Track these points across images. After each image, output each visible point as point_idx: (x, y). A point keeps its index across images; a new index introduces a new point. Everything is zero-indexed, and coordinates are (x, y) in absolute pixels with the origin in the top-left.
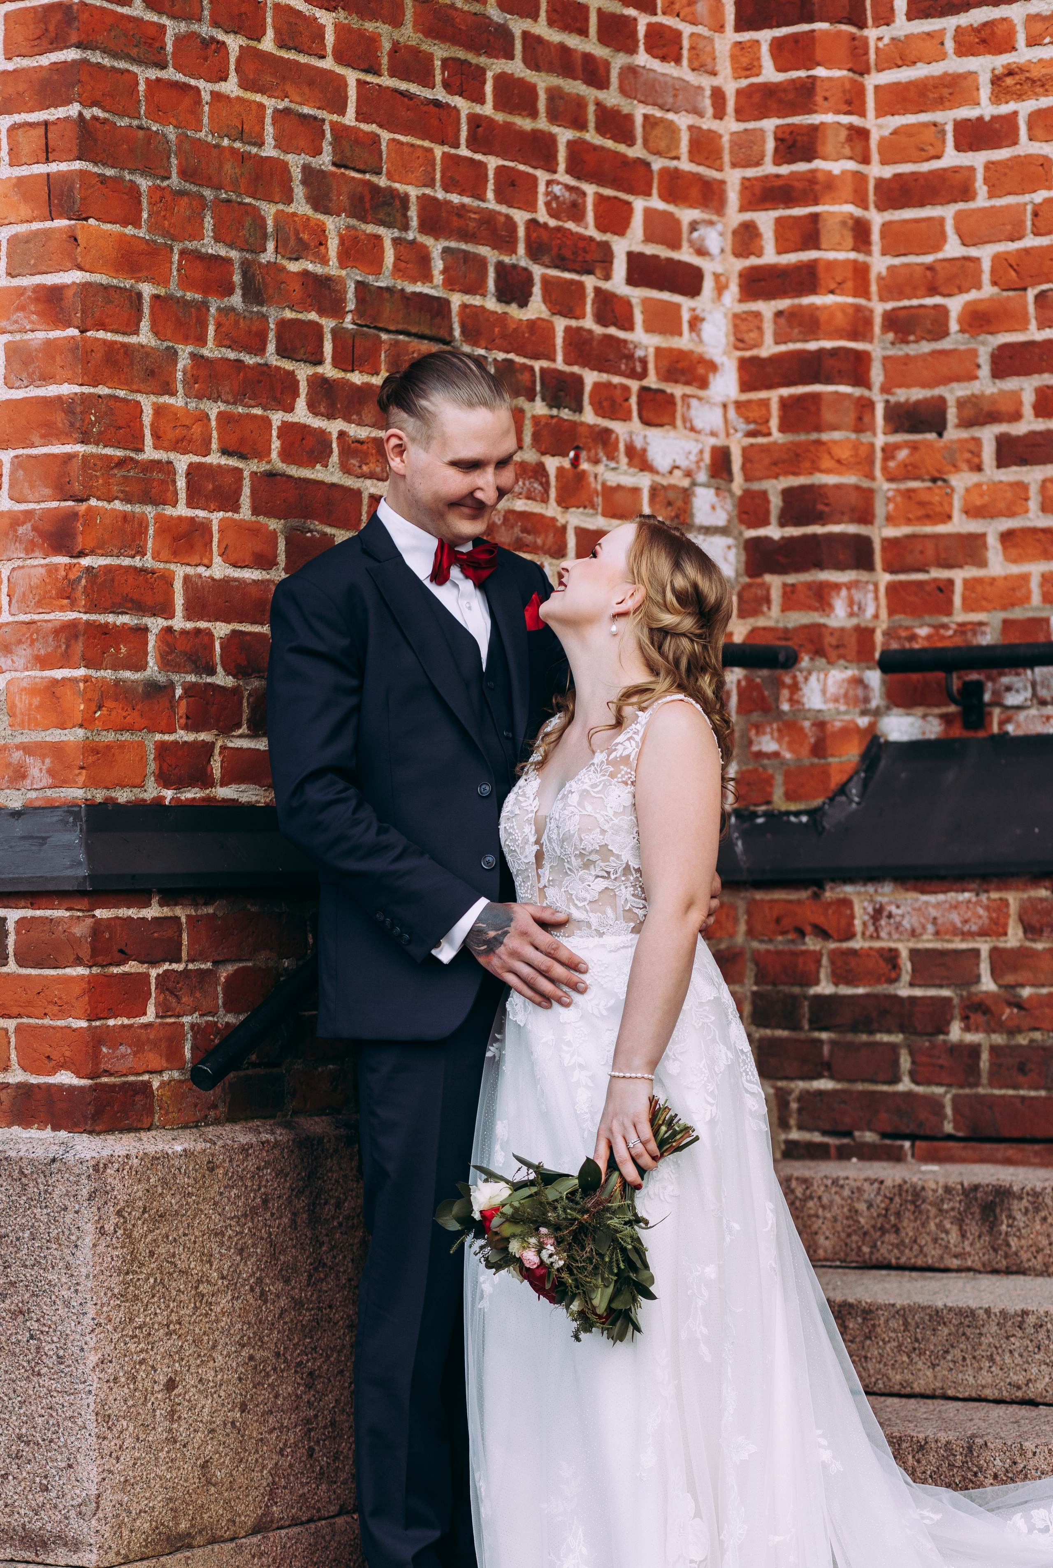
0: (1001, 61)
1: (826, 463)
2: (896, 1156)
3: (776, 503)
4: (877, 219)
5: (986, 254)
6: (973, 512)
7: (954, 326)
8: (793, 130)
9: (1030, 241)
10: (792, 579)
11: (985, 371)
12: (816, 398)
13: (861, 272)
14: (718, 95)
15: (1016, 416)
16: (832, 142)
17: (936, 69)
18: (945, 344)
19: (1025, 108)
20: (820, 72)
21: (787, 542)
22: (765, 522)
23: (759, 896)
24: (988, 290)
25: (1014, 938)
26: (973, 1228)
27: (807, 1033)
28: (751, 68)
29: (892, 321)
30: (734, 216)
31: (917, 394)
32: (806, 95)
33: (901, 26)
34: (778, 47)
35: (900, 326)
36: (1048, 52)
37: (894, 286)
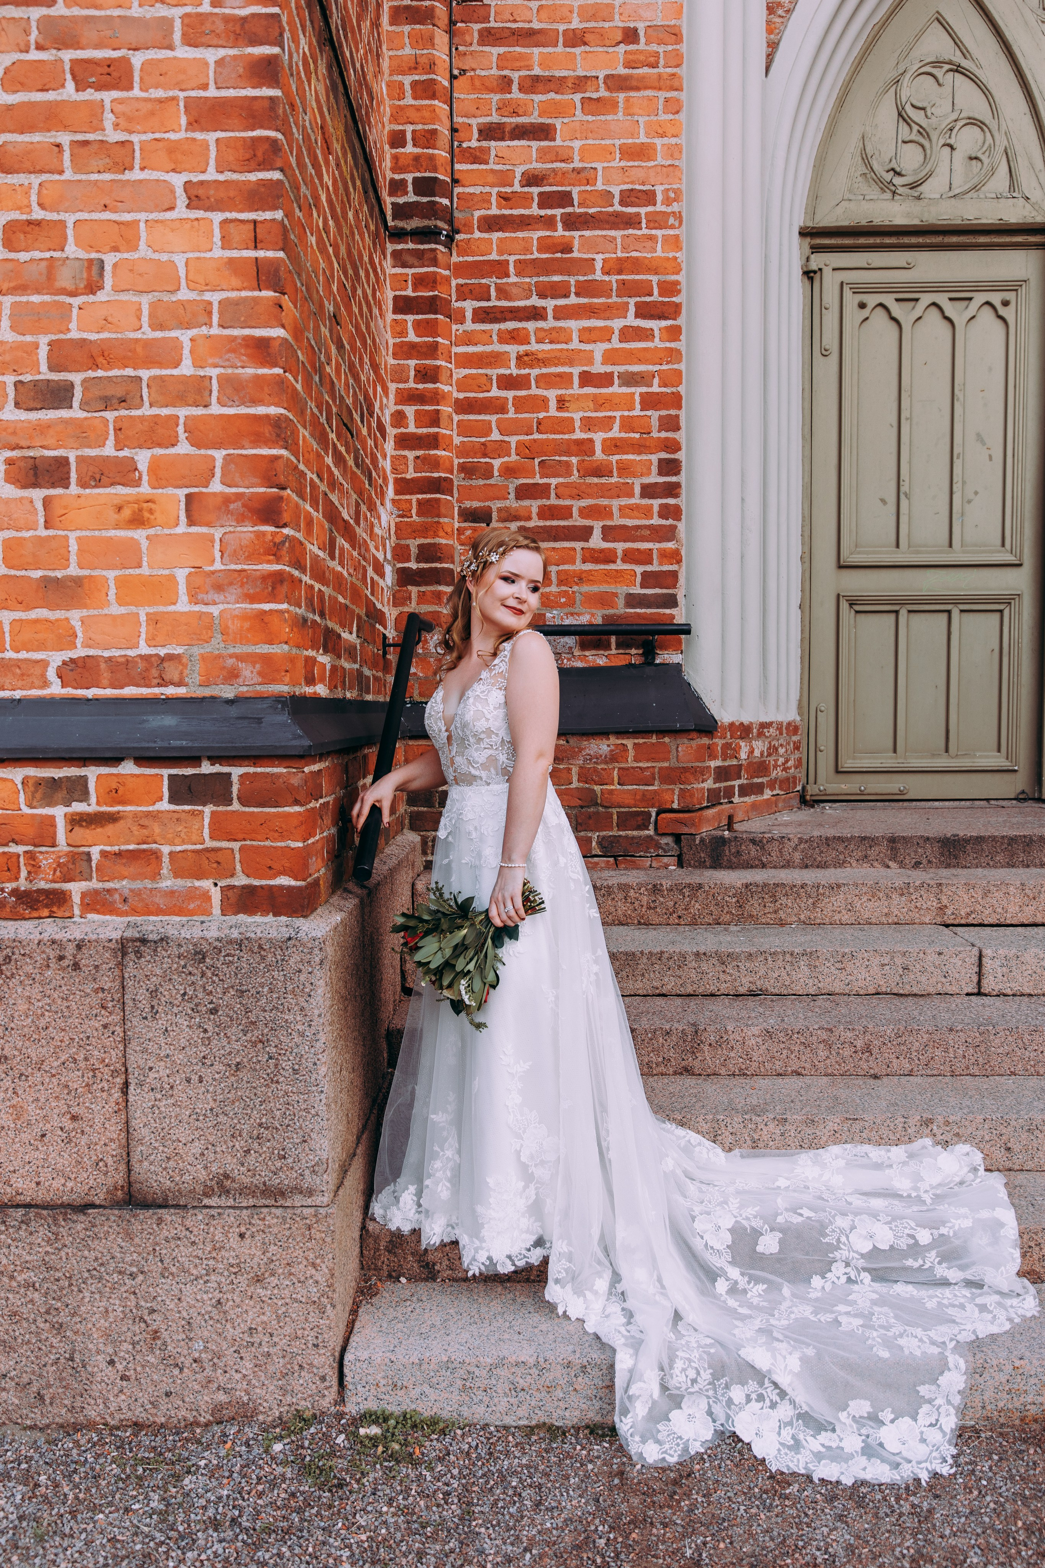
0: (522, 348)
1: (441, 533)
3: (414, 551)
4: (455, 417)
5: (513, 440)
7: (496, 473)
8: (425, 367)
9: (536, 436)
10: (423, 589)
11: (512, 496)
12: (438, 500)
13: (451, 441)
15: (529, 518)
16: (442, 376)
17: (488, 348)
18: (492, 481)
19: (535, 372)
20: (439, 339)
21: (420, 571)
22: (409, 561)
23: (411, 743)
24: (514, 457)
28: (403, 333)
29: (463, 468)
31: (476, 504)
32: (432, 350)
33: (469, 325)
34: (417, 325)
35: (467, 470)
36: (547, 347)
37: (463, 451)
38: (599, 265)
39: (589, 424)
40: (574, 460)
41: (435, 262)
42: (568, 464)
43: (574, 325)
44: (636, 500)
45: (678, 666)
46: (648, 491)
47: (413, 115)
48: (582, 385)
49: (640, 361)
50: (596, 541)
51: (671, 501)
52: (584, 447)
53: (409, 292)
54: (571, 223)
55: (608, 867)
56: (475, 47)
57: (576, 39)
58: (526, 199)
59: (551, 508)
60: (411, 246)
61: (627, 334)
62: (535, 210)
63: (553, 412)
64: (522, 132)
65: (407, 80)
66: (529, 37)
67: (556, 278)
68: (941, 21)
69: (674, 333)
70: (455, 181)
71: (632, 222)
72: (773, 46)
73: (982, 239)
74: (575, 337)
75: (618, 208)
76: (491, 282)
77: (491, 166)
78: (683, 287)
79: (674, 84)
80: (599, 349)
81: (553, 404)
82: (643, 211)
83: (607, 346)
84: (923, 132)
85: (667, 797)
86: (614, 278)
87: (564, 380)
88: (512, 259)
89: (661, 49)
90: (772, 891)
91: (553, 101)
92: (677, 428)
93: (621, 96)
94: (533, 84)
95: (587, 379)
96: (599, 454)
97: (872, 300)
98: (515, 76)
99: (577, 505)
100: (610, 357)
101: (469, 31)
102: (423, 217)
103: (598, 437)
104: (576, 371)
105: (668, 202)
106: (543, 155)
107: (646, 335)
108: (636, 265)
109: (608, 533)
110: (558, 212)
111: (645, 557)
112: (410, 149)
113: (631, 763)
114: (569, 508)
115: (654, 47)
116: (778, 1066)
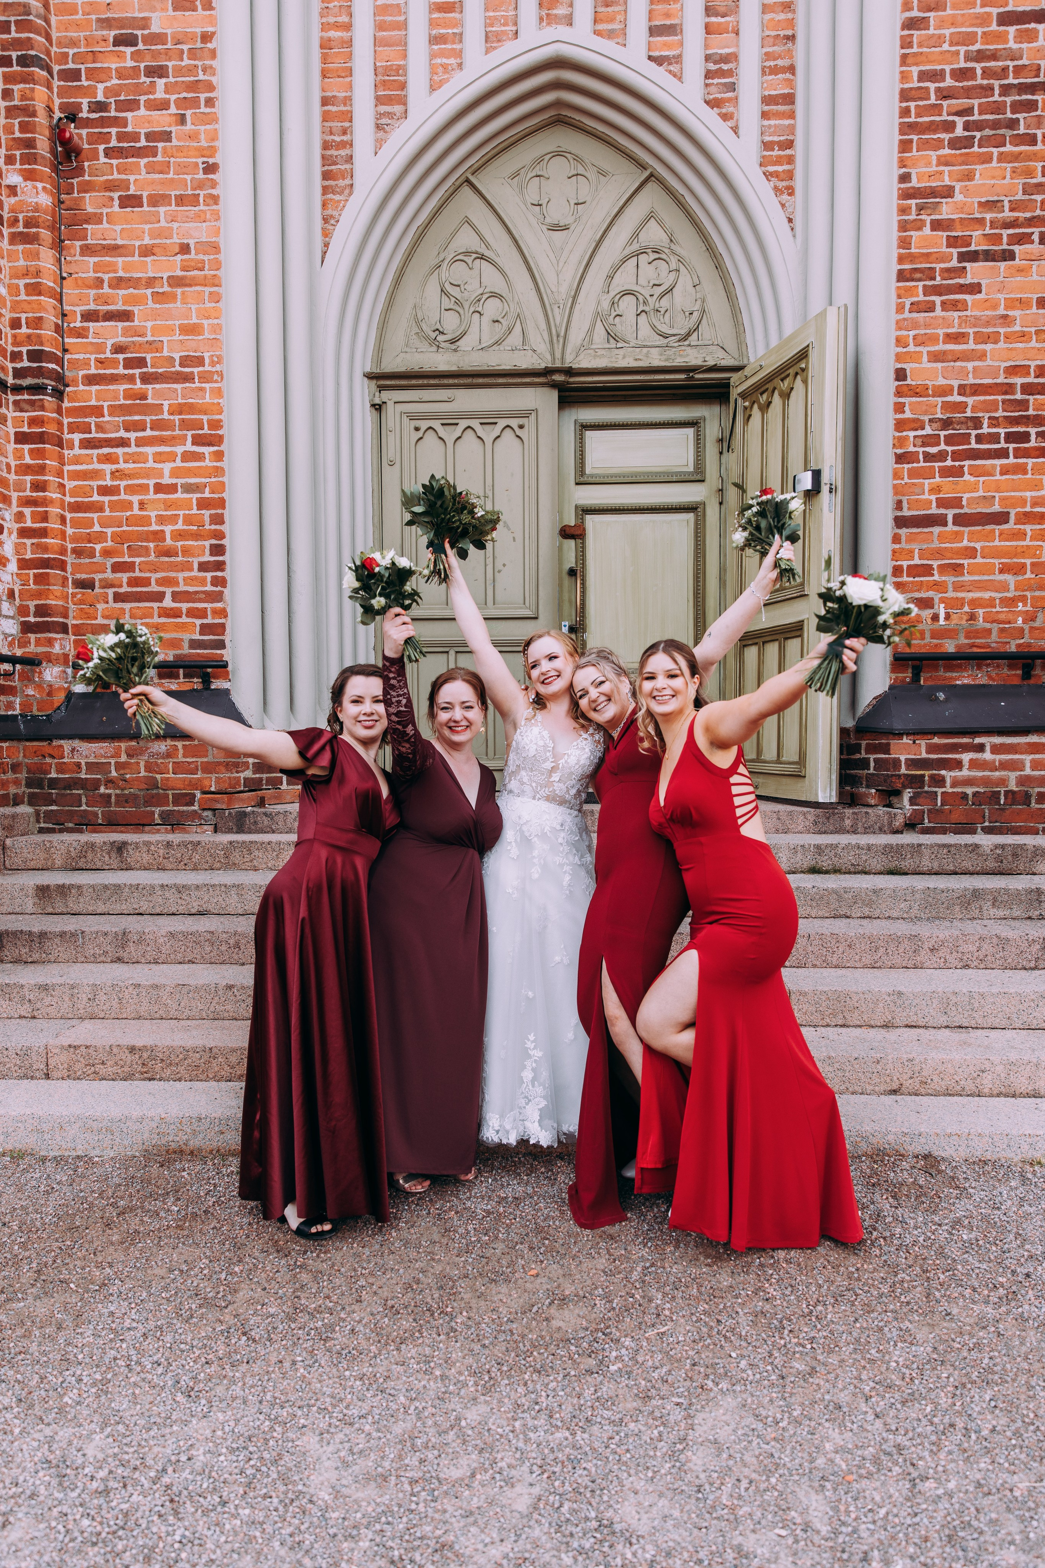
0: (114, 467)
1: (51, 597)
2: (81, 831)
3: (32, 609)
4: (69, 516)
5: (109, 531)
6: (105, 617)
7: (98, 554)
8: (37, 481)
9: (125, 528)
10: (39, 636)
11: (109, 570)
12: (48, 574)
13: (63, 533)
14: (8, 466)
15: (121, 586)
16: (52, 487)
17: (90, 467)
18: (94, 560)
19: (123, 484)
20: (47, 462)
21: (37, 624)
22: (29, 616)
23: (28, 744)
24: (110, 543)
25: (124, 758)
26: (114, 855)
27: (47, 790)
28: (21, 457)
29: (74, 551)
30: (15, 509)
31: (84, 576)
32: (42, 469)
33: (77, 451)
34: (31, 451)
35: (77, 552)
36: (132, 466)
37: (75, 539)
38: (166, 408)
39: (161, 520)
40: (152, 545)
41: (43, 408)
42: (147, 548)
43: (150, 450)
44: (195, 573)
45: (227, 692)
46: (203, 567)
47: (26, 307)
48: (156, 492)
49: (196, 476)
50: (168, 602)
51: (219, 574)
52: (158, 536)
53: (26, 429)
54: (147, 379)
55: (167, 832)
56: (78, 258)
57: (146, 251)
58: (114, 363)
59: (136, 578)
60: (26, 397)
61: (188, 456)
62: (121, 370)
63: (136, 511)
64: (110, 316)
65: (21, 283)
66: (114, 250)
67: (137, 418)
68: (468, 222)
69: (219, 456)
70: (65, 351)
71: (188, 378)
72: (327, 245)
73: (501, 380)
74: (151, 458)
75: (178, 368)
76: (92, 420)
77: (90, 340)
78: (225, 424)
79: (215, 282)
80: (167, 467)
81: (136, 506)
82: (195, 370)
83: (172, 465)
84: (458, 302)
85: (206, 783)
86: (177, 418)
87: (144, 488)
88: (106, 404)
89: (206, 258)
90: (248, 847)
91: (131, 295)
92: (222, 522)
93: (179, 291)
94: (118, 283)
95: (159, 488)
96: (169, 541)
97: (424, 425)
98: (106, 277)
99: (154, 576)
100: (175, 473)
101: (73, 246)
102: (34, 377)
103: (168, 529)
104: (151, 483)
105: (213, 364)
106: (126, 332)
107: (200, 457)
108: (191, 408)
109: (176, 597)
110: (137, 372)
111: (202, 614)
112: (24, 330)
113: (181, 758)
114: (149, 579)
115: (201, 257)
116: (179, 957)
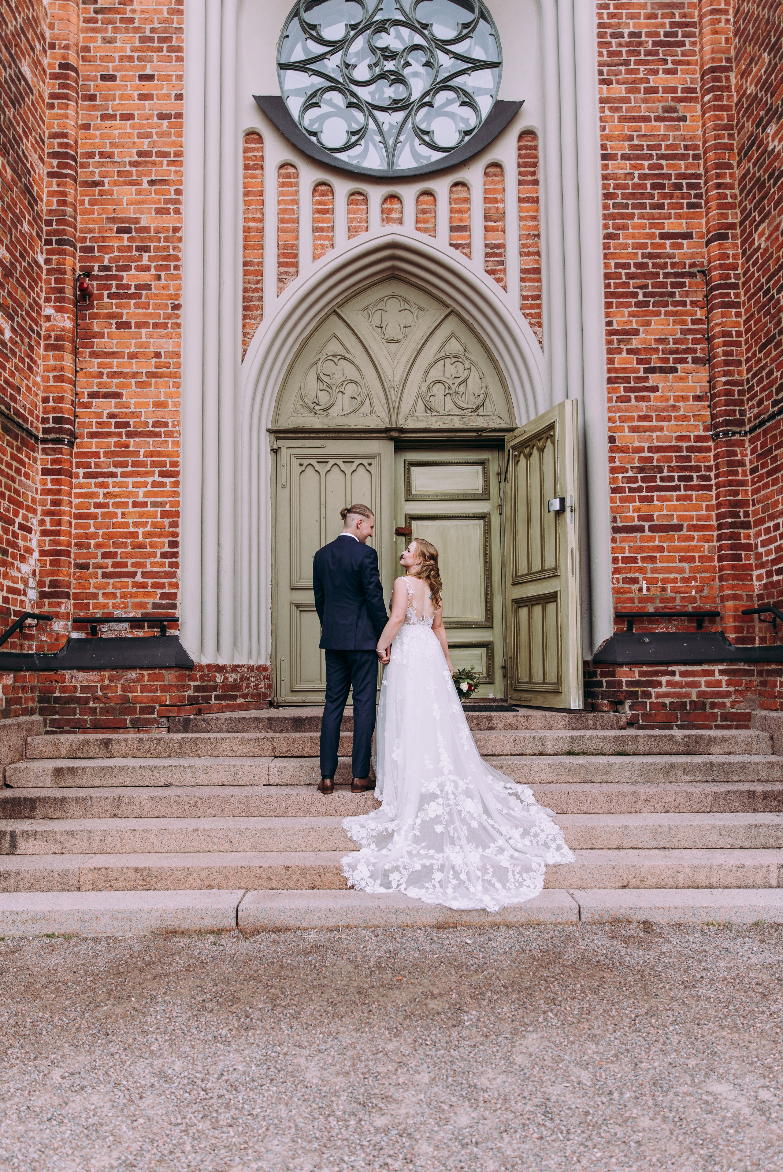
0: (106, 490)
1: (61, 575)
2: (75, 733)
3: (47, 583)
4: (73, 521)
5: (101, 532)
6: (95, 588)
7: (92, 547)
8: (55, 499)
9: (111, 530)
10: (51, 600)
11: (99, 557)
12: (59, 560)
13: (70, 532)
14: (37, 489)
15: (107, 568)
16: (65, 503)
17: (90, 490)
18: (89, 550)
19: (111, 501)
20: (63, 487)
21: (50, 592)
22: (45, 587)
23: (41, 673)
24: (101, 540)
25: (107, 682)
26: (102, 748)
27: (52, 705)
28: (45, 484)
29: (76, 544)
30: (39, 517)
31: (82, 561)
32: (59, 492)
33: (81, 480)
34: (52, 480)
35: (78, 545)
36: (118, 490)
37: (77, 537)
38: (142, 453)
39: (136, 525)
40: (129, 541)
41: (61, 453)
42: (126, 543)
43: (130, 480)
44: (158, 559)
45: (177, 638)
46: (164, 555)
47: (53, 389)
48: (133, 507)
49: (160, 496)
50: (139, 578)
51: (174, 560)
52: (134, 535)
53: (49, 466)
54: (129, 435)
55: (134, 732)
56: (87, 359)
57: (133, 356)
58: (109, 425)
59: (118, 563)
60: (50, 446)
61: (155, 484)
62: (113, 429)
63: (119, 519)
64: (107, 395)
65: (51, 375)
66: (112, 355)
67: (122, 459)
68: (335, 336)
69: (176, 484)
70: (76, 416)
71: (158, 435)
72: (245, 351)
73: (356, 435)
74: (130, 485)
75: (151, 428)
76: (92, 461)
77: (93, 410)
78: (181, 464)
79: (177, 375)
80: (141, 491)
81: (119, 515)
82: (162, 430)
83: (145, 489)
84: (328, 385)
85: (163, 699)
86: (149, 460)
87: (125, 504)
88: (102, 451)
89: (171, 361)
90: (195, 741)
91: (122, 383)
92: (177, 527)
93: (153, 380)
94: (113, 375)
95: (135, 504)
96: (141, 538)
97: (306, 462)
98: (105, 371)
99: (130, 561)
100: (146, 494)
101: (85, 352)
102: (56, 433)
103: (140, 531)
104: (130, 501)
105: (174, 426)
106: (117, 405)
107: (163, 485)
108: (159, 454)
109: (144, 575)
110: (123, 430)
111: (162, 586)
112: (51, 404)
113: (146, 682)
114: (126, 563)
115: (168, 360)
116: (156, 813)
